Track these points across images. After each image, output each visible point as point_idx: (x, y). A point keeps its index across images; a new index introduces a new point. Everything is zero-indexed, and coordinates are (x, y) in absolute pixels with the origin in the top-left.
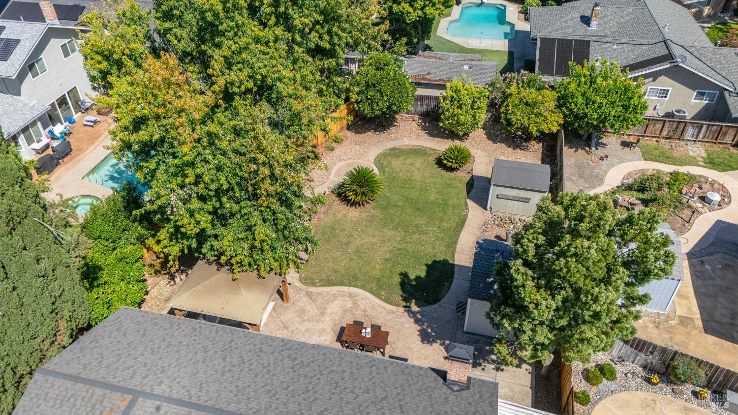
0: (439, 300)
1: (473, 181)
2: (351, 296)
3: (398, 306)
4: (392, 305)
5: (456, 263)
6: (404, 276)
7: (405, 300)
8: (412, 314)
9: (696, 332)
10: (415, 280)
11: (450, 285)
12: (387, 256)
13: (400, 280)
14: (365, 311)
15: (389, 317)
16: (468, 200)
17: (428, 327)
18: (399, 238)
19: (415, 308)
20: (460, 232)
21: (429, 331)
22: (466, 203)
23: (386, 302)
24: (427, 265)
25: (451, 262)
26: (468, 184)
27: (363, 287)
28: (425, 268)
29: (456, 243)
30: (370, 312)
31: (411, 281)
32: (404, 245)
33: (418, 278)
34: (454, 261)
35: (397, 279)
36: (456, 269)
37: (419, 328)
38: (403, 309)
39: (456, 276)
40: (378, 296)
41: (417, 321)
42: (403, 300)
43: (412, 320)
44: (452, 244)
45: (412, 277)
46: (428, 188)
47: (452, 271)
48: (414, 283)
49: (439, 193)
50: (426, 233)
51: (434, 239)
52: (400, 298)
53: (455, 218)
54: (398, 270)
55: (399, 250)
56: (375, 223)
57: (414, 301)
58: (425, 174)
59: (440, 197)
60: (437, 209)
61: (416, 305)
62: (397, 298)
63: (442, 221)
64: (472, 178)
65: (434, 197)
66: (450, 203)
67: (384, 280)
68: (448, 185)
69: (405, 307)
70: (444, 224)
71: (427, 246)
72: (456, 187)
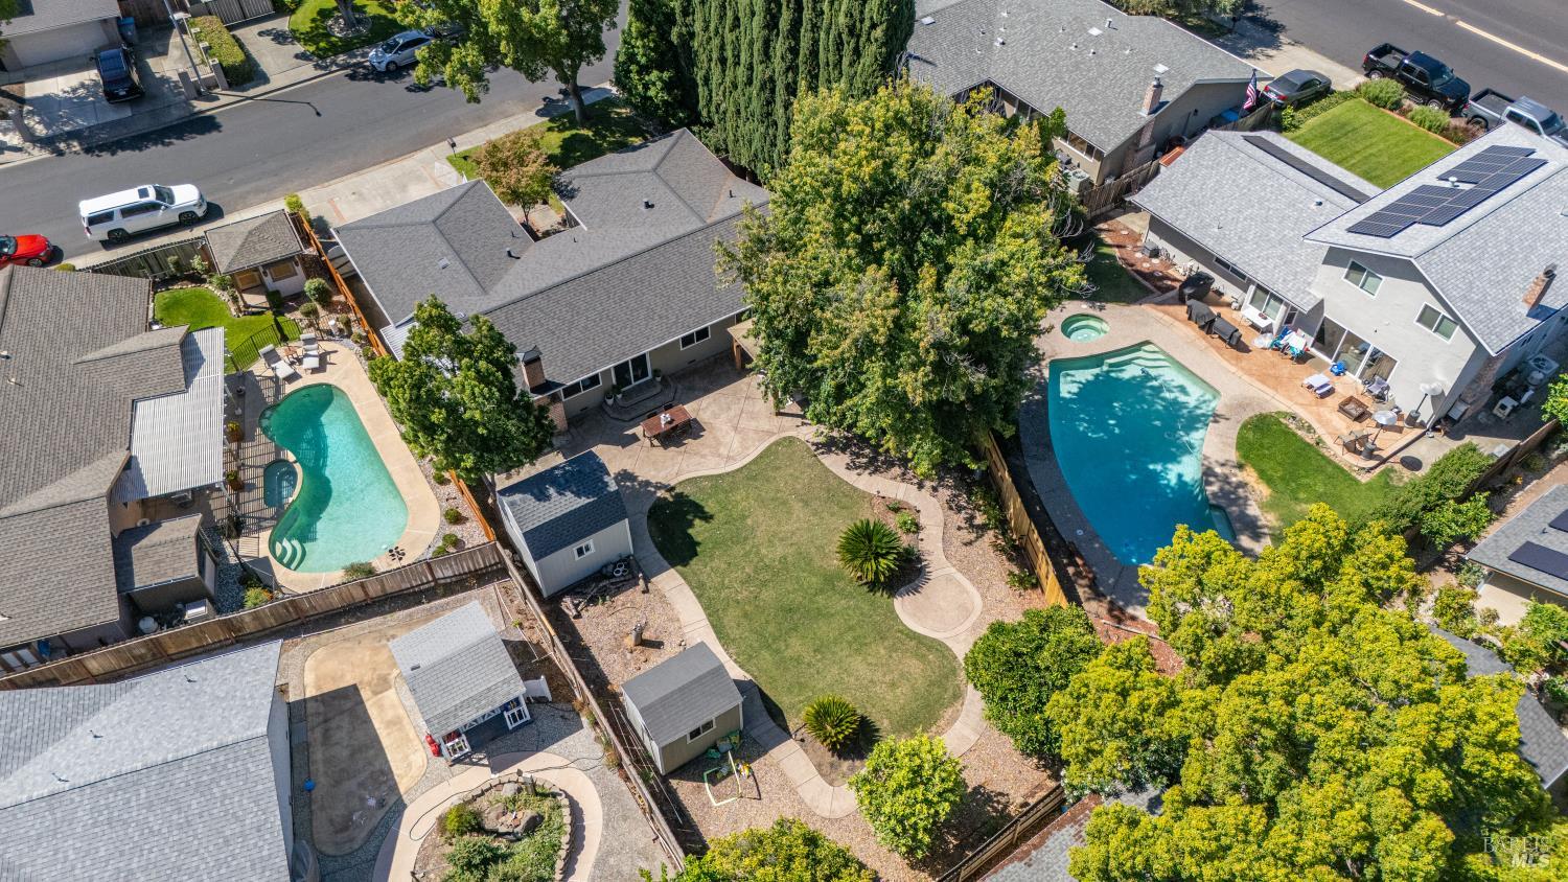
0: (649, 517)
1: (779, 725)
2: (729, 458)
3: (680, 483)
4: (688, 480)
5: (672, 570)
6: (707, 518)
7: (681, 495)
8: (659, 486)
9: (366, 679)
10: (692, 521)
11: (654, 541)
12: (749, 522)
13: (706, 509)
14: (703, 456)
15: (676, 468)
16: (749, 677)
17: (634, 486)
18: (764, 551)
19: (659, 494)
20: (709, 615)
21: (629, 484)
22: (747, 671)
23: (694, 478)
24: (699, 544)
25: (679, 567)
26: (780, 712)
27: (730, 474)
28: (698, 539)
29: (699, 597)
30: (697, 459)
31: (695, 517)
32: (748, 548)
33: (691, 524)
34: (677, 570)
35: (710, 507)
36: (665, 563)
37: (640, 479)
38: (672, 484)
39: (658, 555)
40: (710, 478)
41: (648, 483)
42: (682, 493)
43: (654, 481)
44: (700, 591)
45: (697, 522)
46: (819, 657)
47: (666, 558)
48: (690, 517)
49: (798, 660)
50: (742, 583)
51: (726, 582)
52: (686, 492)
53: (735, 633)
54: (720, 517)
55: (746, 539)
56: (813, 550)
57: (671, 500)
58: (852, 680)
59: (789, 653)
60: (769, 629)
61: (665, 499)
62: (688, 491)
63: (746, 615)
64: (786, 729)
65: (796, 646)
66: (765, 654)
67: (722, 496)
68: (802, 686)
69: (673, 489)
70: (738, 612)
71: (723, 566)
72: (790, 691)
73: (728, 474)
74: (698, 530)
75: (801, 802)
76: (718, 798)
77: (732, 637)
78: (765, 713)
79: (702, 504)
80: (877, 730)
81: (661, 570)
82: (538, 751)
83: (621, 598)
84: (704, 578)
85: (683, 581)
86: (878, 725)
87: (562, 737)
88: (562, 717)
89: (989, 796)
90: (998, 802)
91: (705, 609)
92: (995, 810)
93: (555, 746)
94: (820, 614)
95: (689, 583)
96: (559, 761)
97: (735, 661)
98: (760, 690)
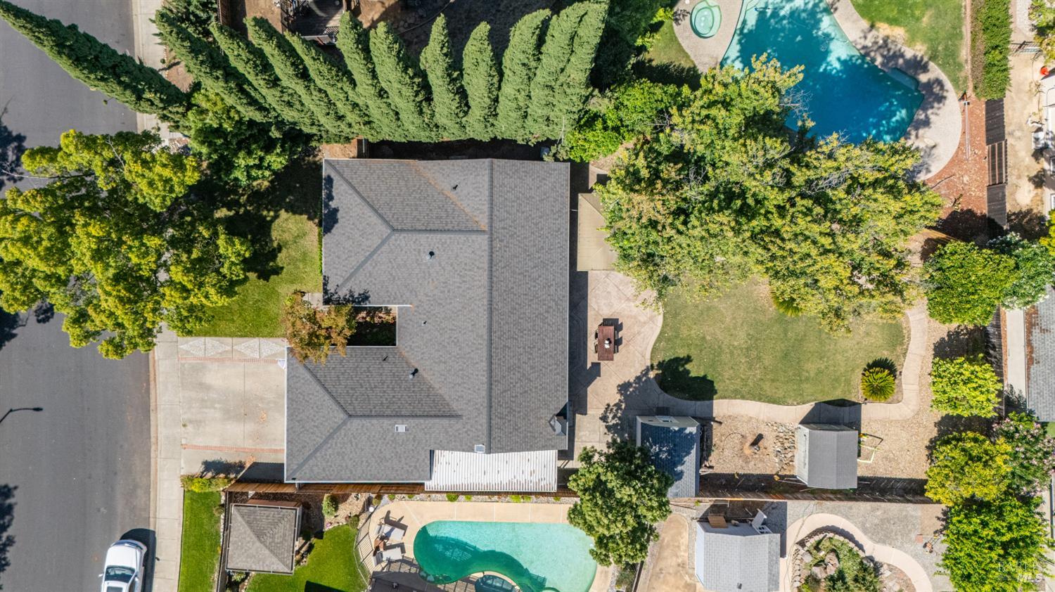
0: (666, 392)
1: (850, 406)
3: (651, 359)
4: (652, 353)
5: (715, 401)
6: (688, 359)
7: (660, 365)
8: (645, 373)
10: (685, 370)
11: (686, 399)
12: (708, 338)
13: (682, 356)
14: (639, 333)
15: (638, 354)
16: (813, 403)
17: (635, 387)
18: (736, 344)
19: (652, 375)
20: (760, 400)
21: (631, 390)
22: (808, 402)
23: (653, 348)
24: (705, 376)
25: (715, 397)
26: (843, 401)
27: (665, 325)
28: (702, 374)
29: (743, 398)
31: (683, 366)
32: (728, 351)
33: (688, 372)
34: (717, 399)
35: (682, 353)
36: (707, 402)
37: (632, 381)
38: (649, 364)
39: (699, 403)
40: (659, 340)
41: (638, 379)
42: (659, 362)
43: (639, 374)
44: (737, 394)
45: (688, 367)
46: (825, 359)
47: (704, 399)
48: (681, 369)
49: (820, 372)
50: (750, 369)
51: (743, 377)
52: (661, 360)
53: (780, 394)
54: (694, 353)
55: (719, 347)
56: (754, 315)
57: (660, 372)
58: (851, 352)
59: (812, 374)
60: (791, 374)
61: (657, 374)
62: (660, 357)
63: (773, 381)
64: (854, 404)
65: (811, 367)
66: (805, 386)
67: (678, 341)
68: (837, 380)
69: (652, 366)
70: (768, 384)
71: (731, 372)
72: (835, 388)
73: (663, 327)
74: (694, 370)
75: (897, 421)
76: (868, 458)
77: (781, 396)
78: (839, 408)
79: (676, 356)
80: (886, 360)
81: (711, 408)
82: (785, 530)
83: (715, 440)
84: (732, 387)
85: (727, 400)
86: (884, 358)
87: (785, 515)
88: (773, 509)
89: (956, 332)
90: (962, 330)
91: (754, 400)
92: (964, 334)
93: (788, 521)
94: (800, 341)
95: (732, 398)
96: (799, 523)
97: (798, 404)
98: (825, 402)
